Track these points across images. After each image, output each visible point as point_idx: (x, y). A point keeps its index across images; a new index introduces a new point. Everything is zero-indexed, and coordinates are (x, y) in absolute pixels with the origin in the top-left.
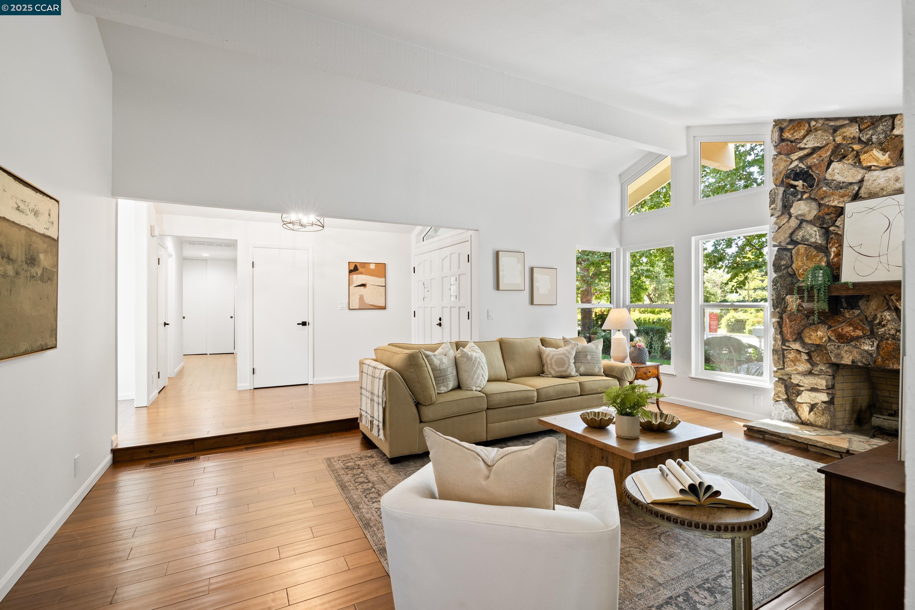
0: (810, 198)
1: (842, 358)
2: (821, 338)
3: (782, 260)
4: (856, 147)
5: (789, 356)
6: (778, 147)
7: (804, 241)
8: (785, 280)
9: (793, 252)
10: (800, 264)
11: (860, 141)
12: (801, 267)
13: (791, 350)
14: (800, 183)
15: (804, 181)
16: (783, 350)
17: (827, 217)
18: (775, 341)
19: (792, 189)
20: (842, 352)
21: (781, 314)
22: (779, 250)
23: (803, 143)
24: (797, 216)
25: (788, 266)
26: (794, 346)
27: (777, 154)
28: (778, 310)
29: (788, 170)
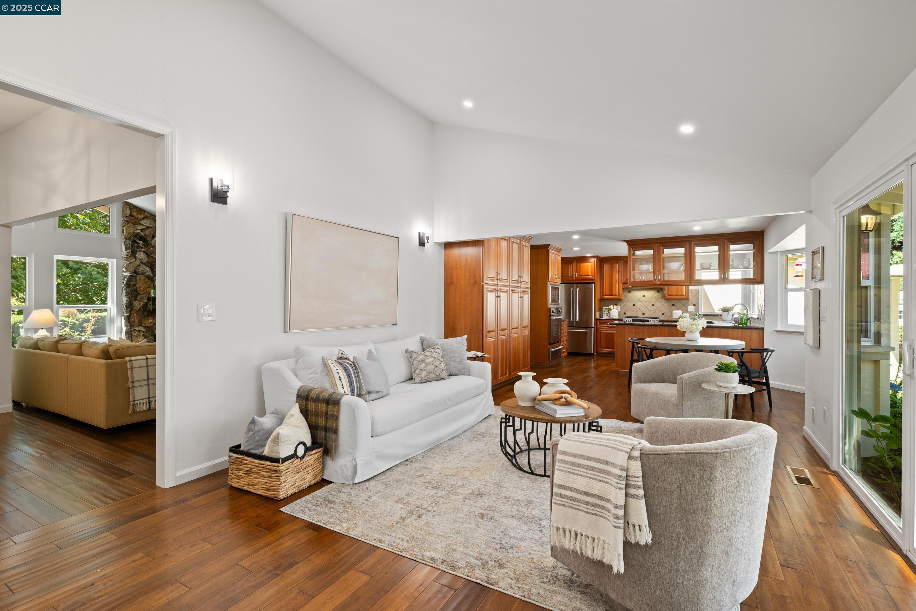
0: (144, 251)
2: (151, 323)
3: (131, 281)
5: (135, 334)
6: (128, 217)
7: (143, 273)
8: (133, 293)
9: (138, 278)
10: (141, 285)
12: (142, 287)
13: (135, 331)
14: (141, 242)
15: (143, 242)
16: (132, 331)
18: (125, 327)
19: (136, 244)
21: (130, 311)
22: (130, 276)
23: (143, 222)
24: (140, 259)
25: (135, 285)
26: (137, 329)
27: (127, 221)
28: (129, 309)
29: (134, 233)
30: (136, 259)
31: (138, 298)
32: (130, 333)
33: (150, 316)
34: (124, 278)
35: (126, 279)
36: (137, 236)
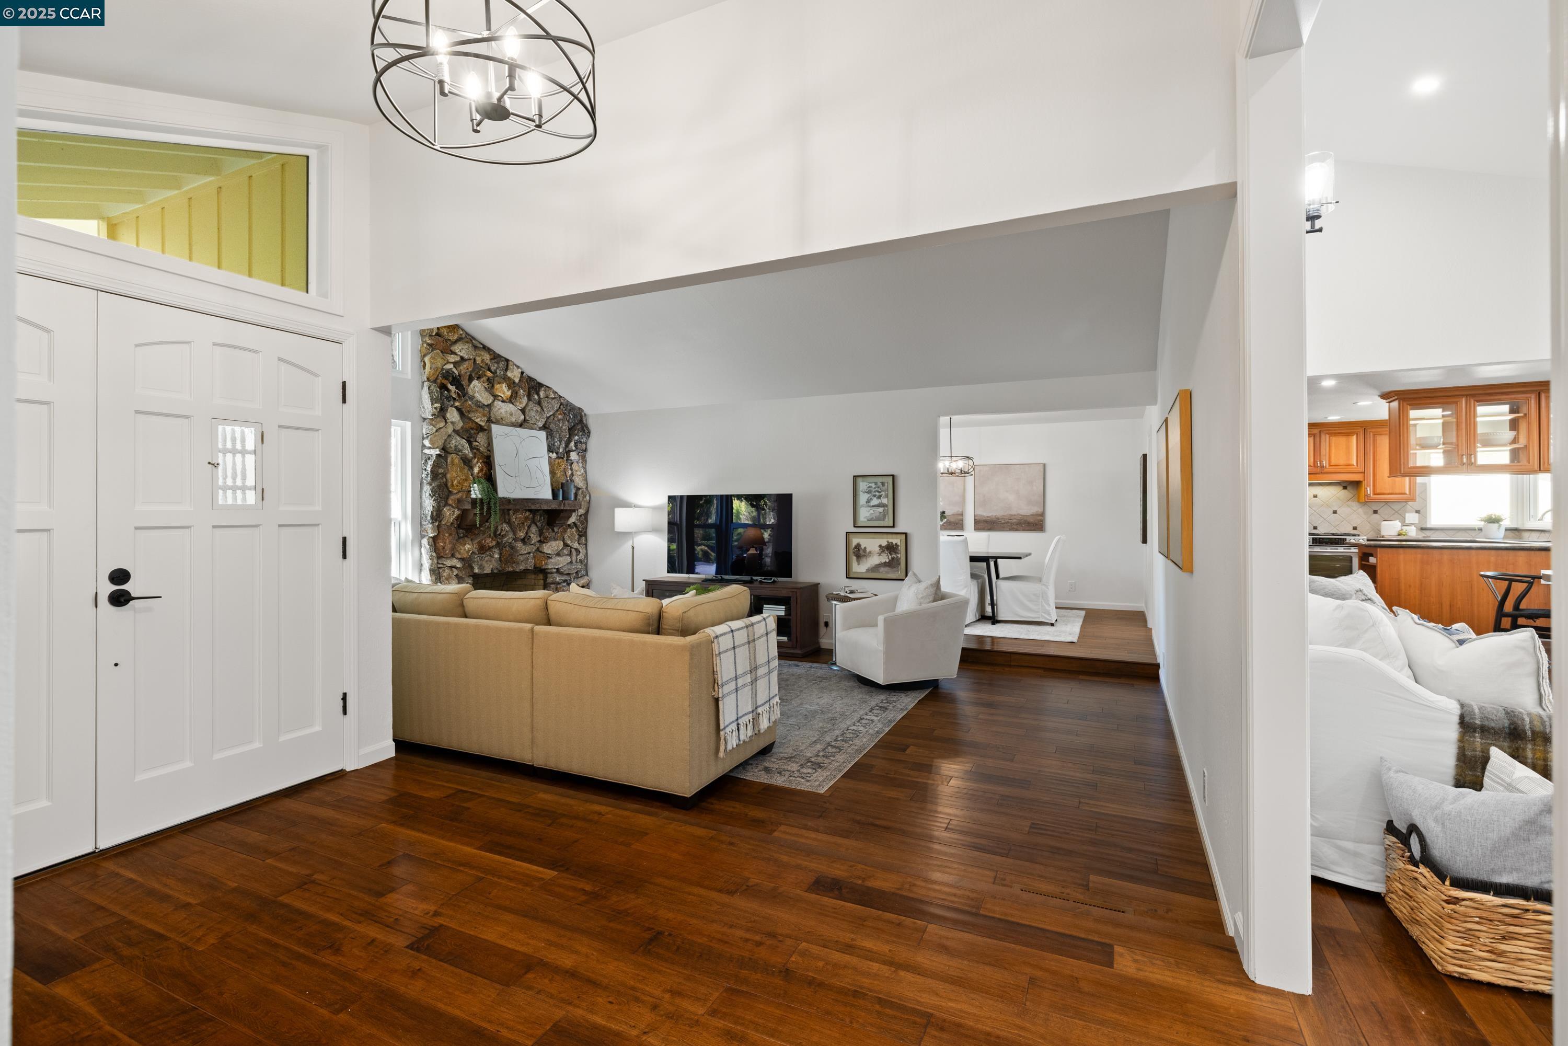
0: (456, 407)
1: (484, 567)
2: (470, 551)
3: (440, 467)
4: (489, 374)
5: (445, 574)
6: (433, 338)
7: (457, 451)
8: (443, 491)
9: (449, 460)
10: (454, 474)
11: (489, 370)
12: (455, 478)
13: (444, 566)
14: (452, 388)
15: (456, 388)
16: (439, 568)
17: (472, 432)
18: (431, 559)
19: (446, 392)
20: (484, 563)
21: (438, 527)
22: (438, 456)
23: (457, 348)
24: (452, 423)
25: (444, 475)
26: (449, 563)
27: (430, 345)
28: (436, 524)
29: (443, 369)
30: (446, 421)
31: (450, 502)
32: (437, 572)
33: (467, 536)
34: (426, 461)
35: (430, 463)
36: (447, 375)
